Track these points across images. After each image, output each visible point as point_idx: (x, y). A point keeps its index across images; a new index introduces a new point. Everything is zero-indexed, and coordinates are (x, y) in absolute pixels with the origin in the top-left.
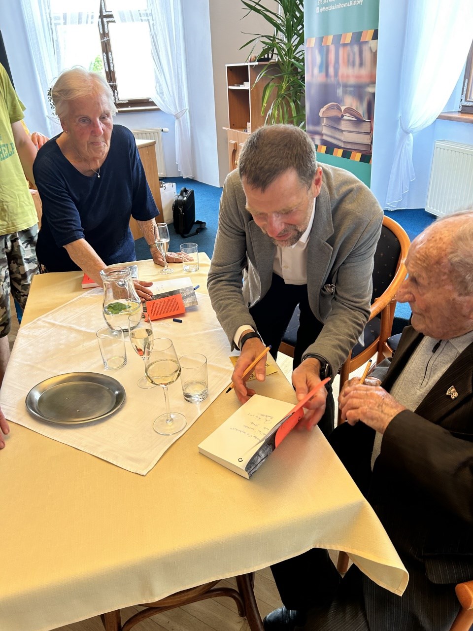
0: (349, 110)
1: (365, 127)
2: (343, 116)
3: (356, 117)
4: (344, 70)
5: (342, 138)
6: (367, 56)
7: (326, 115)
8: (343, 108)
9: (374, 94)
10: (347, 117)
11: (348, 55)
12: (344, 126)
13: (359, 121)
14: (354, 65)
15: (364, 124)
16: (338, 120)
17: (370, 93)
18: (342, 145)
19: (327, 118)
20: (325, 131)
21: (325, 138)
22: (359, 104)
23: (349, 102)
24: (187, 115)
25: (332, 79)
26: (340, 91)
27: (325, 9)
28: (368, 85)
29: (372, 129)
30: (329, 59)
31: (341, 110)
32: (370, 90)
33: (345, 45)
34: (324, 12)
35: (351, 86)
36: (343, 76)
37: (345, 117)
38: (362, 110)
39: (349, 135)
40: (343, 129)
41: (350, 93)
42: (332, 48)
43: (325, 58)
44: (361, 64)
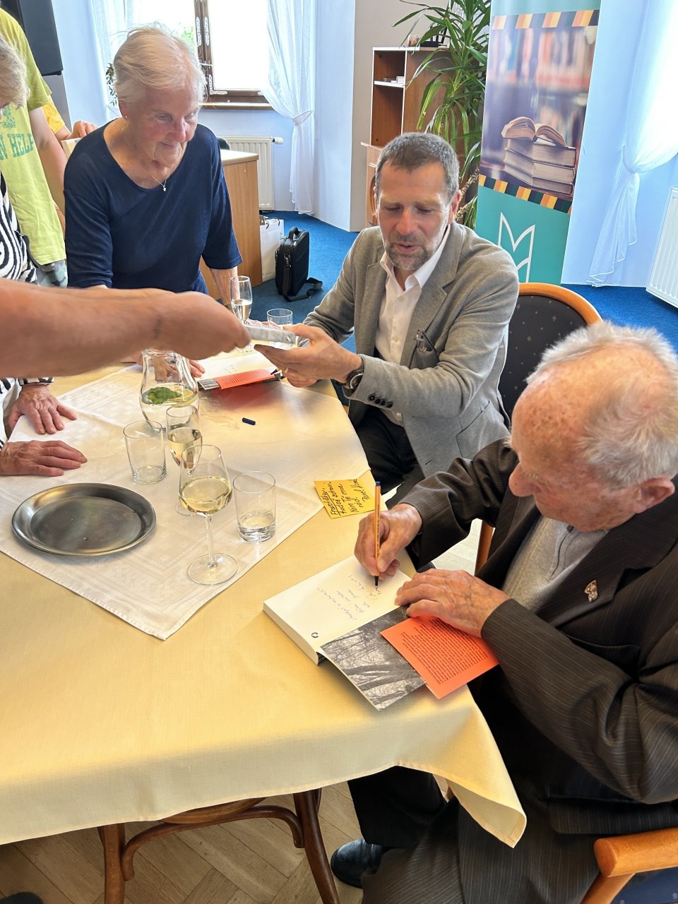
0: (546, 130)
1: (567, 158)
2: (536, 138)
3: (555, 142)
4: (543, 69)
5: (532, 172)
6: (580, 49)
7: (512, 136)
8: (537, 126)
9: (584, 108)
10: (542, 140)
11: (552, 47)
12: (536, 153)
13: (558, 148)
14: (559, 61)
15: (566, 153)
16: (528, 143)
17: (578, 106)
18: (530, 182)
19: (513, 139)
20: (508, 159)
21: (507, 169)
22: (560, 122)
23: (548, 117)
24: (312, 120)
25: (526, 80)
26: (535, 100)
28: (576, 94)
29: (576, 162)
30: (524, 49)
31: (534, 130)
32: (579, 101)
33: (549, 30)
35: (551, 94)
36: (541, 77)
37: (539, 141)
38: (564, 132)
39: (542, 169)
40: (534, 158)
41: (551, 104)
42: (530, 34)
43: (517, 46)
44: (570, 61)
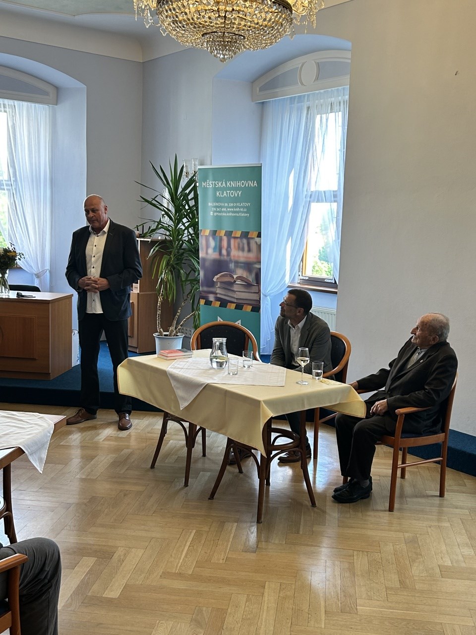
0: (239, 278)
1: (255, 289)
2: (235, 281)
3: (246, 282)
4: (235, 253)
5: (235, 296)
6: (253, 246)
7: (220, 280)
8: (235, 277)
9: (260, 269)
10: (238, 282)
11: (239, 244)
12: (235, 288)
13: (248, 285)
14: (243, 250)
15: (253, 287)
16: (232, 284)
17: (257, 268)
18: (235, 301)
19: (221, 282)
20: (218, 291)
21: (218, 296)
22: (248, 274)
23: (240, 272)
25: (225, 257)
26: (232, 266)
27: (219, 214)
28: (255, 263)
29: (260, 290)
30: (222, 244)
31: (233, 278)
32: (257, 266)
33: (235, 238)
34: (217, 216)
35: (241, 263)
36: (234, 256)
37: (237, 282)
38: (251, 278)
39: (240, 293)
40: (235, 290)
41: (241, 267)
42: (225, 239)
43: (218, 244)
44: (249, 250)
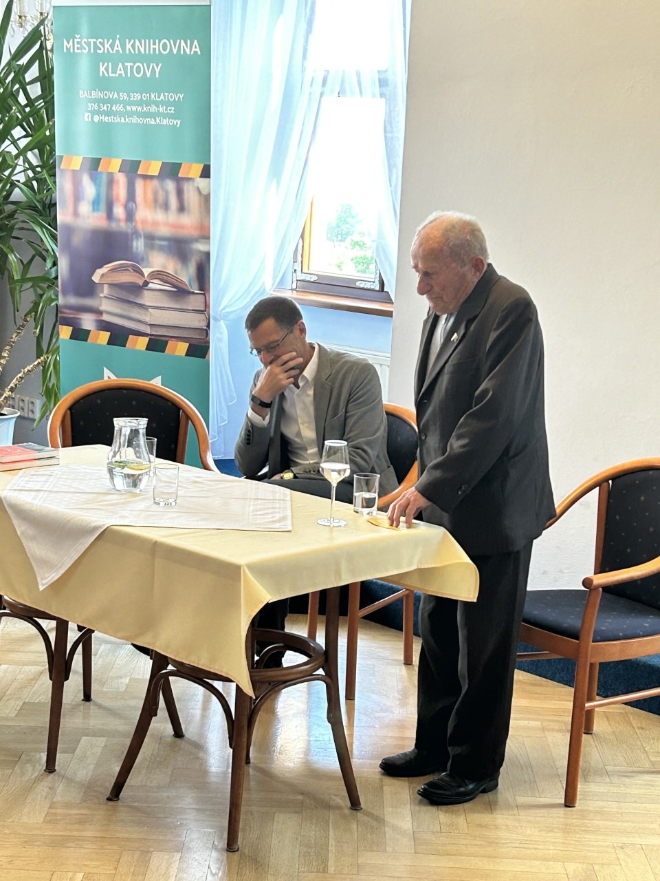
0: (160, 275)
1: (195, 302)
2: (146, 283)
3: (174, 286)
4: (146, 215)
5: (147, 319)
7: (109, 280)
8: (146, 271)
9: (208, 254)
10: (155, 285)
11: (155, 194)
12: (147, 298)
13: (180, 293)
14: (166, 207)
15: (192, 297)
16: (136, 288)
17: (199, 252)
18: (148, 330)
19: (111, 285)
20: (105, 306)
21: (105, 317)
22: (179, 266)
23: (159, 261)
25: (122, 224)
26: (139, 245)
27: (106, 119)
29: (207, 305)
30: (114, 193)
31: (142, 275)
32: (201, 247)
33: (147, 177)
34: (100, 122)
35: (162, 238)
36: (144, 222)
37: (150, 285)
38: (186, 276)
39: (161, 314)
40: (147, 304)
41: (161, 248)
42: (121, 179)
43: (103, 191)
44: (182, 208)
